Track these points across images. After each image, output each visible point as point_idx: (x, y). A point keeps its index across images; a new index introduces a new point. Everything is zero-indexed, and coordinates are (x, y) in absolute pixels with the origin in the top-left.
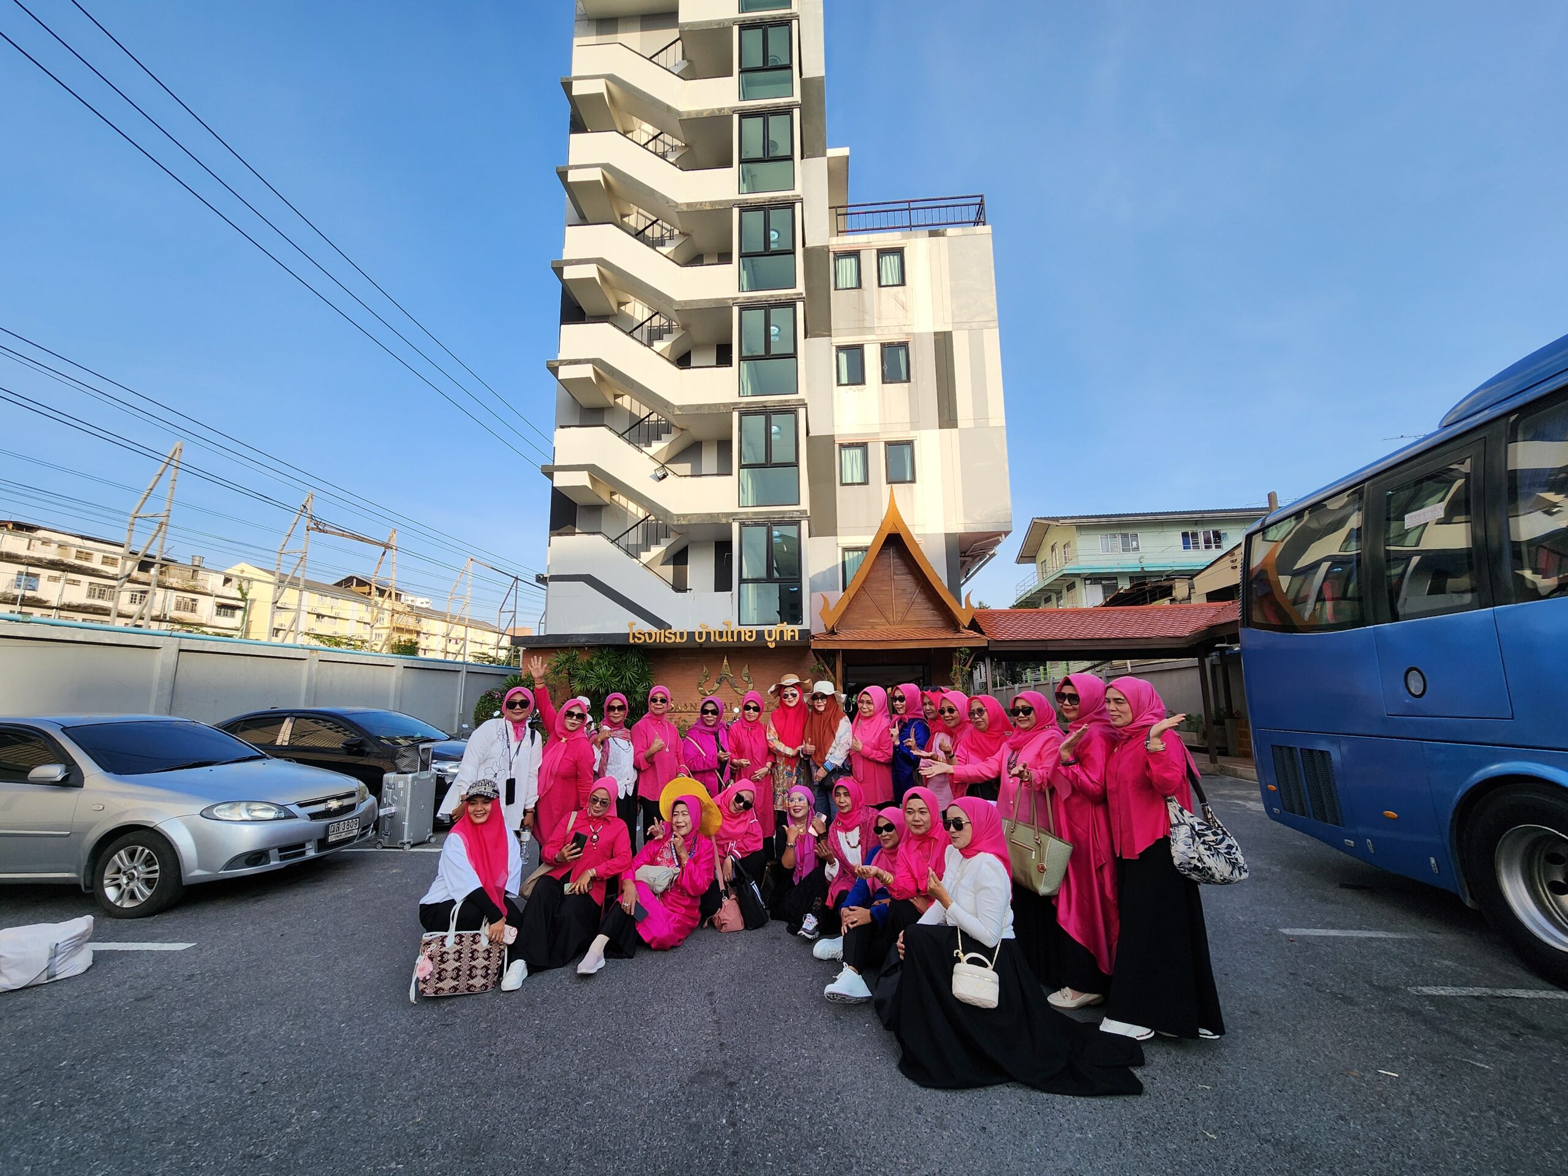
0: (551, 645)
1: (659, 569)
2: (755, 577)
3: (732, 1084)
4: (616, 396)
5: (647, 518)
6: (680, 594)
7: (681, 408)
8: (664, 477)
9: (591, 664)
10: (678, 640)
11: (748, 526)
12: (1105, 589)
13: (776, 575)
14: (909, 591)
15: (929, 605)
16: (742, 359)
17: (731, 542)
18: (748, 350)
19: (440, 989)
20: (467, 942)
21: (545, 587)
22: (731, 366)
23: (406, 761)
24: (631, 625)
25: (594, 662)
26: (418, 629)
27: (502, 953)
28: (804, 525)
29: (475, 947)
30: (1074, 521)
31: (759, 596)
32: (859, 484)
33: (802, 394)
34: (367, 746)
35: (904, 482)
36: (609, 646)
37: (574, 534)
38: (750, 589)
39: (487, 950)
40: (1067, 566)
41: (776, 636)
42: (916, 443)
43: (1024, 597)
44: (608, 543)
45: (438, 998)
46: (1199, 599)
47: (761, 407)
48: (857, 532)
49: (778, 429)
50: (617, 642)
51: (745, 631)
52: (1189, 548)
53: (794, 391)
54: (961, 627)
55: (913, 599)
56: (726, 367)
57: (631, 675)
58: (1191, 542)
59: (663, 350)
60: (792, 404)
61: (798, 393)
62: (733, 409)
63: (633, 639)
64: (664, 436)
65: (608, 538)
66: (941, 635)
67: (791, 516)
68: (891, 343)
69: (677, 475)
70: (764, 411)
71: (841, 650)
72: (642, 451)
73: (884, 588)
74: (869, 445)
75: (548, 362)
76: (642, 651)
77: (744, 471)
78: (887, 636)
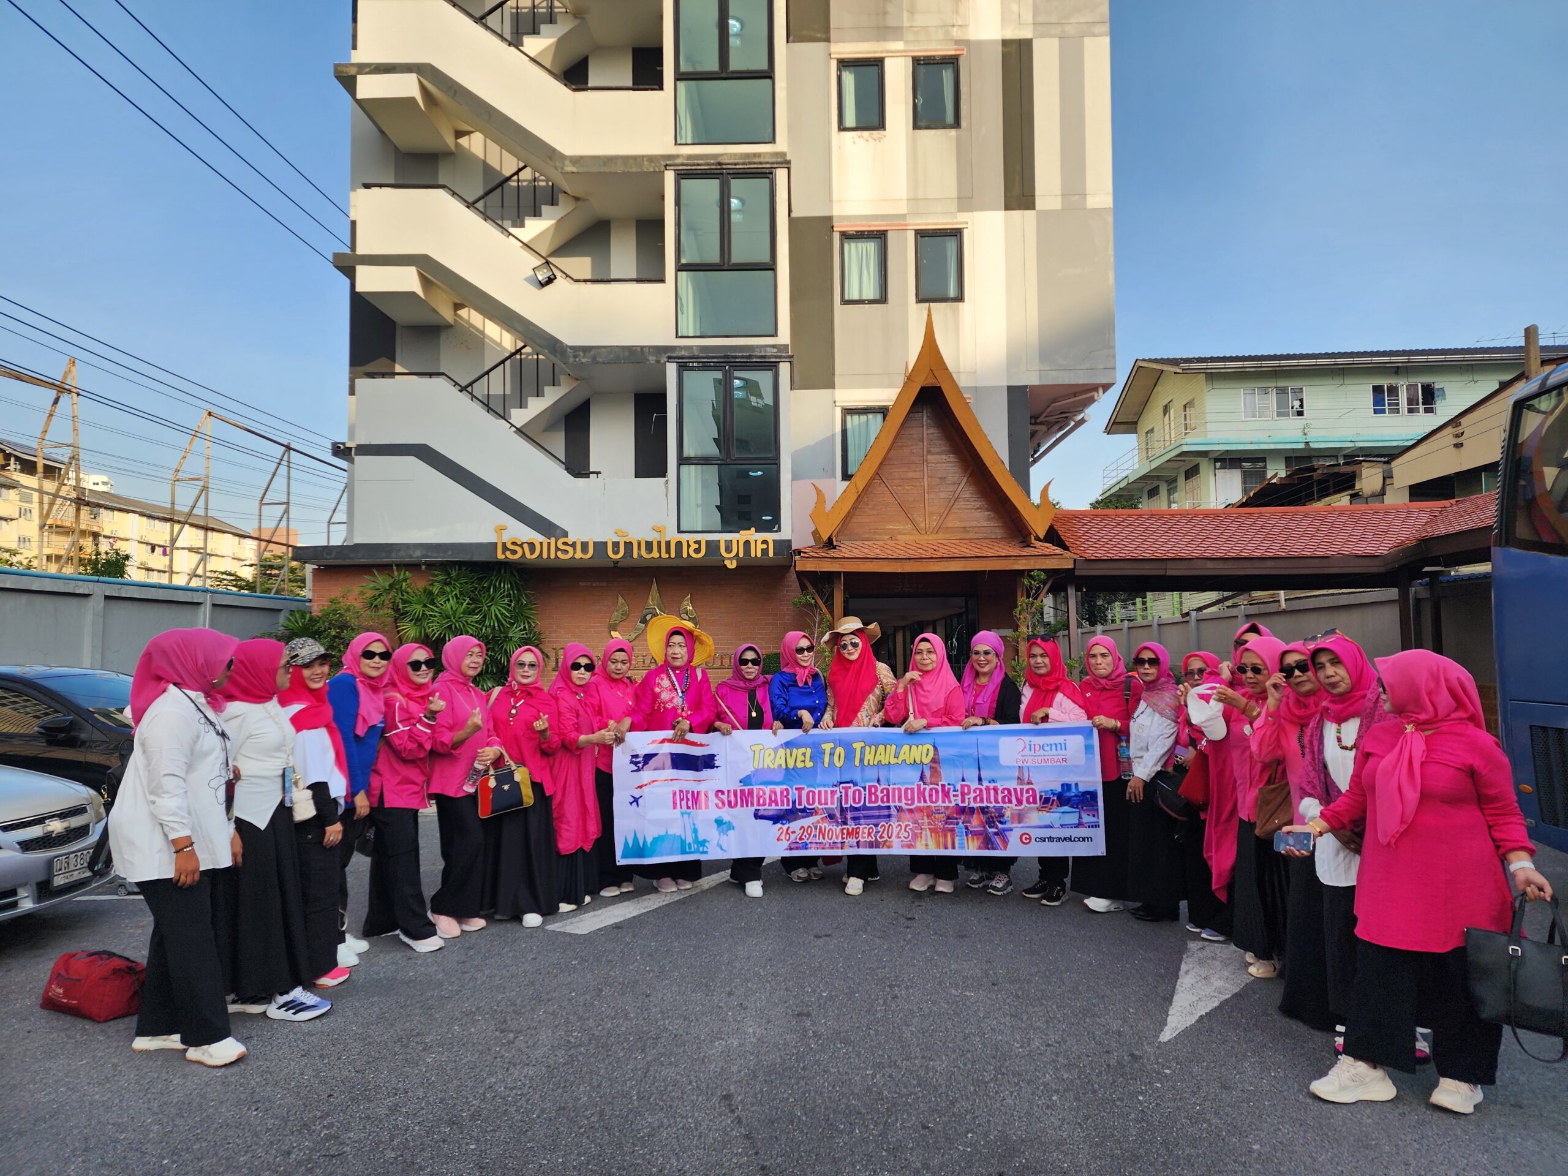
0: (363, 561)
1: (543, 437)
2: (701, 454)
4: (459, 134)
5: (519, 351)
6: (581, 482)
7: (577, 160)
8: (550, 280)
9: (431, 593)
10: (579, 555)
11: (692, 369)
12: (1246, 477)
14: (950, 479)
15: (981, 503)
16: (679, 77)
17: (665, 395)
18: (689, 59)
21: (345, 465)
22: (661, 88)
24: (501, 529)
25: (436, 590)
28: (784, 368)
31: (706, 485)
32: (871, 302)
33: (782, 144)
35: (945, 299)
36: (461, 564)
37: (393, 374)
38: (694, 475)
40: (1188, 439)
41: (738, 550)
42: (966, 233)
43: (1116, 488)
44: (454, 391)
46: (1396, 497)
47: (713, 164)
48: (865, 380)
49: (740, 204)
50: (477, 558)
51: (688, 542)
52: (1383, 411)
53: (769, 138)
54: (1033, 538)
55: (958, 492)
56: (652, 90)
57: (499, 610)
58: (1387, 402)
59: (541, 53)
60: (766, 160)
61: (775, 143)
62: (666, 166)
63: (504, 553)
64: (545, 209)
65: (456, 384)
66: (1000, 550)
67: (763, 354)
68: (930, 56)
69: (572, 279)
70: (718, 171)
71: (844, 572)
72: (510, 234)
73: (911, 475)
74: (890, 235)
75: (336, 66)
76: (517, 571)
77: (683, 275)
78: (916, 551)
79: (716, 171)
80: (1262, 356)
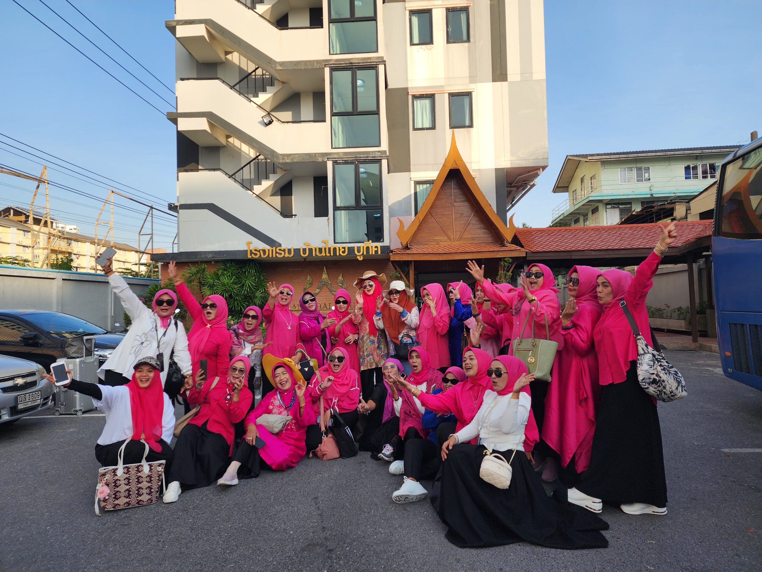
0: (184, 260)
1: (269, 199)
2: (347, 205)
3: (330, 551)
4: (227, 53)
5: (257, 157)
6: (287, 220)
7: (282, 64)
8: (270, 122)
9: (218, 274)
10: (287, 255)
11: (340, 164)
12: (622, 212)
13: (363, 203)
14: (466, 214)
15: (481, 225)
16: (331, 21)
17: (327, 177)
18: (337, 13)
19: (117, 504)
20: (133, 472)
21: (175, 214)
22: (322, 27)
23: (74, 349)
24: (249, 243)
25: (220, 272)
26: (70, 251)
27: (161, 477)
28: (384, 162)
29: (139, 474)
30: (599, 157)
31: (350, 220)
32: (428, 129)
33: (381, 53)
34: (40, 339)
35: (464, 127)
36: (232, 261)
37: (197, 170)
38: (342, 215)
39: (149, 476)
40: (592, 194)
41: (363, 251)
42: (473, 94)
43: (558, 219)
44: (226, 178)
45: (116, 511)
46: (694, 218)
47: (348, 64)
48: (425, 168)
49: (362, 83)
50: (238, 258)
51: (339, 248)
52: (690, 178)
53: (375, 50)
54: (505, 242)
55: (469, 221)
56: (318, 28)
57: (250, 283)
58: (692, 173)
59: (265, 12)
60: (374, 61)
61: (378, 52)
62: (325, 65)
63: (251, 255)
64: (268, 88)
65: (226, 174)
66: (490, 248)
67: (374, 155)
68: (455, 7)
69: (281, 121)
70: (351, 67)
71: (414, 261)
72: (251, 101)
73: (446, 213)
74: (436, 96)
75: (166, 22)
76: (258, 263)
77: (335, 118)
78: (448, 250)
79: (349, 67)
80: (630, 152)
